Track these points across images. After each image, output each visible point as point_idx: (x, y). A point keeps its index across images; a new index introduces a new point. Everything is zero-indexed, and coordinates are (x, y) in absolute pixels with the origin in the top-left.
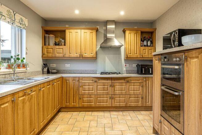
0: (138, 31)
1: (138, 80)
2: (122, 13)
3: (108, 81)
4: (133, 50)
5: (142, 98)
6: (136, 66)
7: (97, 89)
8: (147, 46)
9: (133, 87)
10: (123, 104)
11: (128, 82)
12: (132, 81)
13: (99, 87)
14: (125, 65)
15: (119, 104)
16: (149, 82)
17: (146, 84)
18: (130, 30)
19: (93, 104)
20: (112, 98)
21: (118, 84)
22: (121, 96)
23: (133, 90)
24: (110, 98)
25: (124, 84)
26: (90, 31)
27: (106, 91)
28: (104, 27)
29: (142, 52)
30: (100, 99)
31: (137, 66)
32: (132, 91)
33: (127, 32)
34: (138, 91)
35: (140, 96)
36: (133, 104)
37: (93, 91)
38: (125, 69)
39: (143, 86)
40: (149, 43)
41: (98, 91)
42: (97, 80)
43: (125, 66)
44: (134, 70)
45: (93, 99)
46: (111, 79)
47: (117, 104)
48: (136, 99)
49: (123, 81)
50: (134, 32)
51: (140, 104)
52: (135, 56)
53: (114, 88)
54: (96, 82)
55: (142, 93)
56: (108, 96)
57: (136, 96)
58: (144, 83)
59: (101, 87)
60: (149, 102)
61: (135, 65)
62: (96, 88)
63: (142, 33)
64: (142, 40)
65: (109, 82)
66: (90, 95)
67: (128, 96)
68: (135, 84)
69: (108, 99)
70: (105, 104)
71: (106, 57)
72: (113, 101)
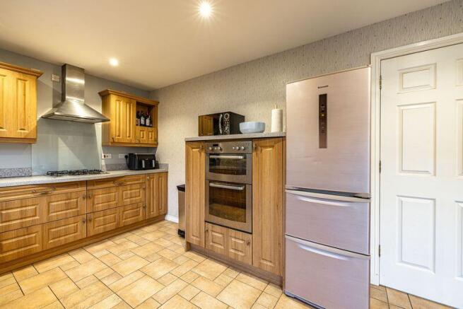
0: (132, 100)
1: (137, 180)
2: (114, 62)
3: (80, 189)
4: (123, 129)
5: (144, 207)
6: (124, 157)
7: (49, 210)
8: (145, 125)
9: (129, 192)
10: (110, 226)
11: (120, 185)
12: (128, 183)
13: (55, 203)
14: (105, 156)
15: (104, 228)
16: (153, 181)
17: (150, 185)
18: (118, 95)
19: (37, 245)
20: (87, 221)
21: (100, 191)
22: (108, 212)
23: (129, 196)
24: (84, 222)
25: (114, 190)
27: (74, 210)
28: (53, 76)
29: (138, 134)
30: (57, 229)
31: (126, 157)
32: (128, 200)
34: (137, 198)
35: (141, 204)
36: (129, 221)
37: (37, 217)
38: (103, 163)
39: (144, 189)
40: (148, 121)
41: (50, 215)
42: (49, 190)
43: (103, 158)
44: (120, 165)
45: (36, 236)
46: (86, 183)
47: (101, 229)
48: (135, 210)
49: (111, 184)
50: (126, 99)
51: (141, 217)
52: (127, 140)
53: (92, 200)
54: (46, 193)
55: (143, 200)
56: (80, 218)
57: (135, 206)
58: (147, 183)
59: (60, 202)
60: (155, 210)
61: (122, 156)
62: (45, 209)
64: (138, 117)
65: (82, 189)
66: (27, 229)
67: (122, 209)
68: (134, 187)
69: (79, 224)
70: (71, 238)
71: (60, 140)
72: (91, 225)
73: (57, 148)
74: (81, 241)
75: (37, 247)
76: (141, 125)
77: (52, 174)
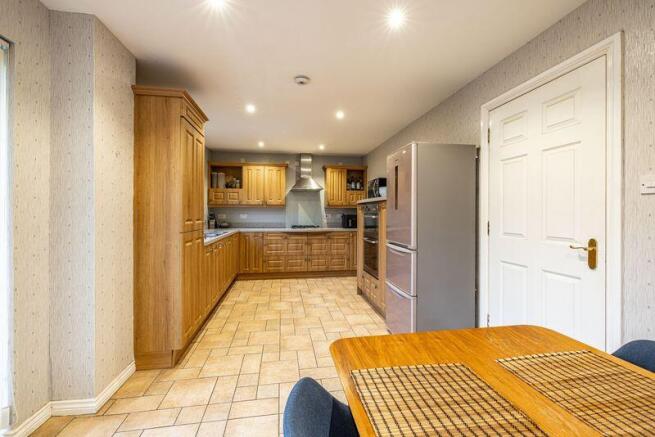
0: (343, 170)
1: (343, 236)
2: (322, 147)
3: (303, 237)
4: (336, 194)
5: (348, 260)
7: (288, 248)
8: (356, 189)
9: (336, 244)
10: (323, 268)
11: (329, 238)
12: (335, 237)
13: (291, 245)
15: (318, 268)
18: (333, 167)
20: (307, 260)
21: (315, 241)
22: (321, 257)
23: (336, 248)
25: (325, 241)
26: (277, 168)
27: (300, 251)
29: (348, 198)
30: (292, 261)
31: (342, 217)
33: (329, 171)
34: (342, 251)
35: (345, 256)
36: (336, 268)
38: (325, 221)
40: (358, 185)
41: (289, 251)
42: (288, 236)
43: (325, 217)
44: (338, 223)
45: (282, 262)
46: (307, 234)
47: (315, 268)
48: (341, 260)
51: (345, 267)
52: (339, 203)
53: (310, 246)
54: (286, 238)
56: (303, 257)
57: (340, 257)
59: (293, 245)
61: (339, 216)
62: (286, 247)
63: (349, 171)
64: (349, 182)
65: (305, 238)
66: (278, 257)
67: (330, 257)
68: (339, 241)
69: (303, 261)
70: (295, 269)
71: (299, 205)
72: (309, 264)
73: (297, 211)
74: (304, 272)
75: (282, 269)
76: (353, 189)
77: (294, 227)
